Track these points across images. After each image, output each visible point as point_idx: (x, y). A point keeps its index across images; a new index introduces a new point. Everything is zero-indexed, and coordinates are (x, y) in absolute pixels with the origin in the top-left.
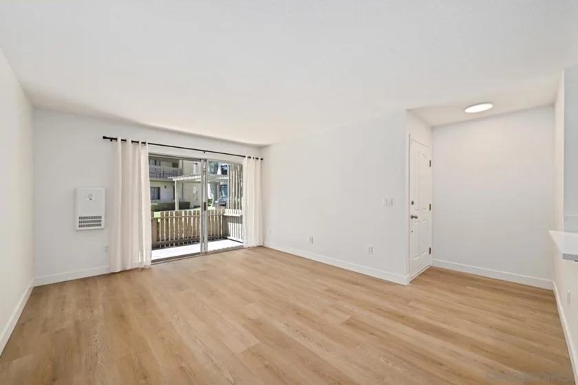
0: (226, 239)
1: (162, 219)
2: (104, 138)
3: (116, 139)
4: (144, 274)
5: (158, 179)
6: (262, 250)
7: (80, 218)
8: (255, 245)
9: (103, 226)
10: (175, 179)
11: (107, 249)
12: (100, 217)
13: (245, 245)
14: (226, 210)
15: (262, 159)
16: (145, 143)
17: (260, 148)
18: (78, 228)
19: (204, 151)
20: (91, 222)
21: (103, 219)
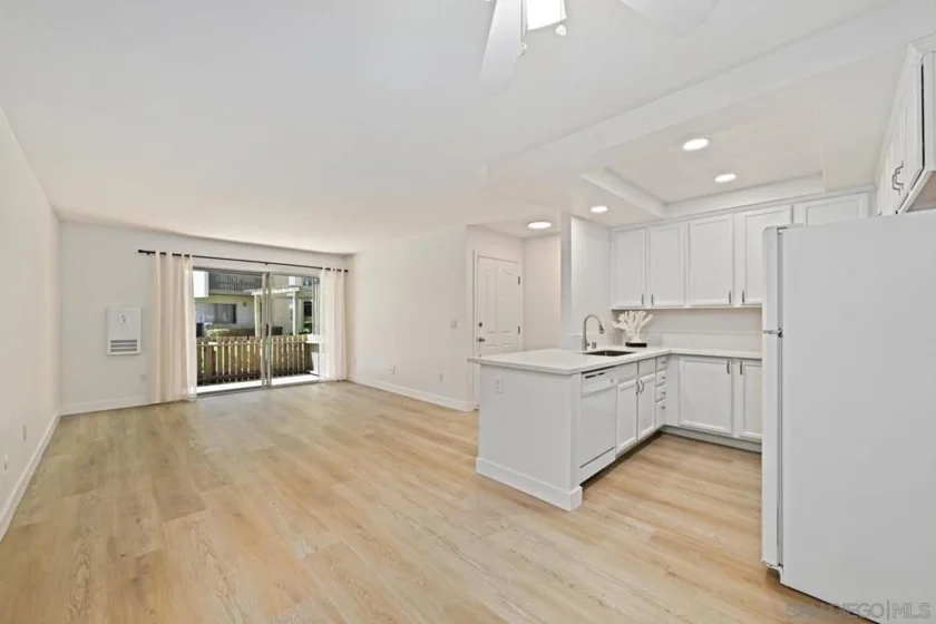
0: (309, 373)
1: (220, 348)
2: (140, 251)
3: (154, 253)
4: (187, 406)
5: (233, 292)
6: (344, 384)
7: (113, 342)
8: (334, 378)
9: (138, 351)
10: (255, 293)
11: (143, 378)
12: (135, 341)
13: (322, 379)
14: (309, 336)
15: (346, 271)
16: (188, 256)
17: (347, 257)
18: (109, 352)
19: (267, 263)
20: (125, 346)
21: (139, 343)
